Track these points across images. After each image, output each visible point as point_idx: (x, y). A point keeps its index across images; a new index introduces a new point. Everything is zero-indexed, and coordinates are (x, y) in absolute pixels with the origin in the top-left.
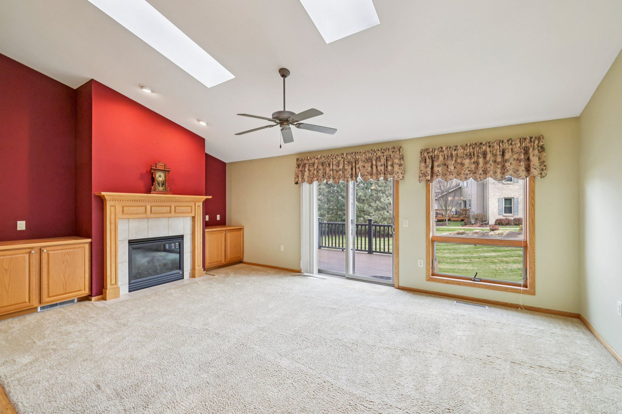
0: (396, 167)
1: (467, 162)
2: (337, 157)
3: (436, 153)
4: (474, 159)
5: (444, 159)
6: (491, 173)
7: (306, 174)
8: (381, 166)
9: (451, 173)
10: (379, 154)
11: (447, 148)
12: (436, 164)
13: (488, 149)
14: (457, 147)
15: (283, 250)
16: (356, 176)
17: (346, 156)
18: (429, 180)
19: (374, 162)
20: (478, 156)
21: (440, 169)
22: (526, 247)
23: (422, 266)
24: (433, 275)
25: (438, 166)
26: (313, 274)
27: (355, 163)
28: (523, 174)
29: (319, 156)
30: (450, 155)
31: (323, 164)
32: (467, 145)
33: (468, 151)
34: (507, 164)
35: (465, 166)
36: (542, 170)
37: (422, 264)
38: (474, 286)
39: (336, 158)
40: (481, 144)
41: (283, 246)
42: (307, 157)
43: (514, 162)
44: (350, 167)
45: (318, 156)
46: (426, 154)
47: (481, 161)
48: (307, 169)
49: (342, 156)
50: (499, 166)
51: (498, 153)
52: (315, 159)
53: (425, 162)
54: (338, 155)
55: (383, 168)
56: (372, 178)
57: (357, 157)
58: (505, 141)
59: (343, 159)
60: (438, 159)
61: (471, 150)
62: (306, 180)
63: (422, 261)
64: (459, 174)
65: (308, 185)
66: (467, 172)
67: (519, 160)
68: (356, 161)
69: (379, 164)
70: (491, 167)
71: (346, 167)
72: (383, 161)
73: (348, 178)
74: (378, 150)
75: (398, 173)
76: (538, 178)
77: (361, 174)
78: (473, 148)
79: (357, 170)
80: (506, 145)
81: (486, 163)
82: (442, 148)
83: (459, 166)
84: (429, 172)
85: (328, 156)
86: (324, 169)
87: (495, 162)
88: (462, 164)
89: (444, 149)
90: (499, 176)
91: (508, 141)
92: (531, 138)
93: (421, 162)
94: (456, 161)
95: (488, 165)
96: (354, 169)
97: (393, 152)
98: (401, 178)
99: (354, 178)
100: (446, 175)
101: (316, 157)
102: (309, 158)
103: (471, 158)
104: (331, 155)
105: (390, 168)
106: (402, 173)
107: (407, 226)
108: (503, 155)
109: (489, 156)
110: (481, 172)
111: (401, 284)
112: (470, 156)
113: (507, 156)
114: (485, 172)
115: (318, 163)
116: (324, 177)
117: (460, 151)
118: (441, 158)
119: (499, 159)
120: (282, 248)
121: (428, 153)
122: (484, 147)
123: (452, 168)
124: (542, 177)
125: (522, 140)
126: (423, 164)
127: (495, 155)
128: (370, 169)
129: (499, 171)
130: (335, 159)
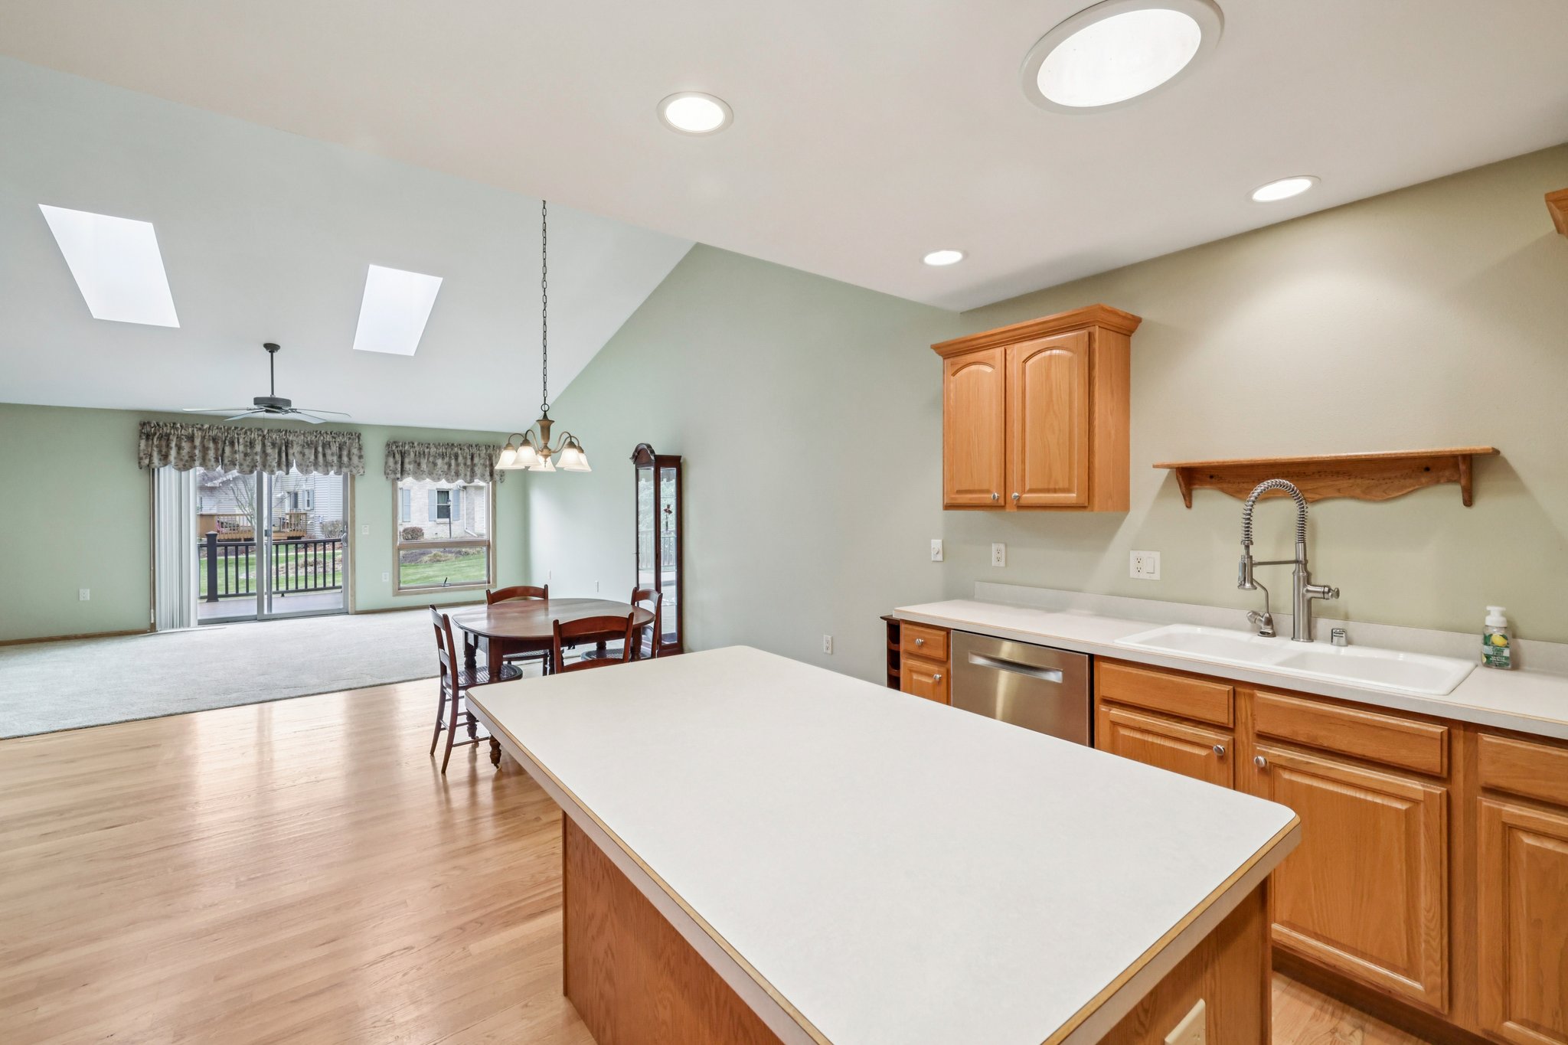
0: (355, 459)
1: (439, 462)
2: (249, 433)
3: (406, 447)
4: (447, 460)
5: (415, 455)
6: (463, 475)
7: (173, 453)
8: (332, 454)
9: (423, 471)
10: (328, 438)
11: (418, 444)
12: (407, 460)
13: (460, 452)
14: (429, 444)
15: (89, 598)
16: (288, 465)
17: (268, 433)
18: (398, 479)
19: (320, 449)
20: (450, 457)
21: (411, 467)
22: (489, 546)
23: (388, 580)
24: (398, 591)
25: (410, 463)
26: (189, 626)
27: (286, 447)
28: (488, 478)
29: (206, 426)
30: (422, 453)
31: (215, 440)
32: (439, 445)
33: (441, 450)
34: (476, 469)
35: (439, 466)
36: (502, 476)
37: (387, 578)
38: (446, 591)
39: (246, 433)
40: (453, 445)
41: (89, 590)
42: (174, 424)
43: (481, 467)
44: (277, 451)
45: (202, 425)
46: (394, 448)
47: (453, 462)
48: (173, 444)
49: (260, 433)
50: (469, 469)
51: (469, 457)
52: (195, 430)
53: (394, 457)
54: (250, 430)
55: (335, 458)
56: (316, 469)
57: (291, 438)
58: (474, 446)
59: (260, 438)
60: (409, 454)
61: (444, 450)
62: (173, 463)
63: (388, 574)
64: (430, 474)
65: (174, 473)
66: (440, 472)
67: (484, 465)
68: (288, 444)
69: (328, 452)
70: (462, 468)
71: (269, 450)
72: (335, 448)
73: (274, 467)
74: (326, 433)
75: (358, 466)
76: (499, 483)
77: (296, 462)
78: (446, 449)
79: (291, 457)
80: (474, 450)
81: (458, 465)
82: (413, 444)
83: (431, 465)
84: (399, 469)
85: (229, 428)
86: (217, 449)
87: (465, 464)
88: (435, 464)
89: (416, 444)
90: (468, 478)
91: (476, 446)
92: (494, 446)
93: (387, 456)
94: (428, 459)
95: (460, 468)
96: (284, 455)
97: (350, 438)
98: (362, 473)
99: (284, 468)
100: (416, 473)
101: (199, 426)
102: (178, 425)
103: (443, 458)
104: (236, 428)
105: (345, 459)
106: (363, 467)
107: (367, 533)
108: (472, 459)
109: (460, 459)
110: (453, 473)
111: (359, 608)
112: (443, 456)
113: (476, 460)
114: (457, 474)
115: (203, 438)
116: (217, 460)
117: (433, 450)
118: (412, 455)
119: (469, 462)
120: (86, 594)
121: (397, 447)
122: (456, 449)
123: (424, 466)
124: (501, 482)
125: (487, 447)
126: (391, 460)
127: (465, 458)
128: (313, 457)
129: (468, 474)
130: (243, 436)
